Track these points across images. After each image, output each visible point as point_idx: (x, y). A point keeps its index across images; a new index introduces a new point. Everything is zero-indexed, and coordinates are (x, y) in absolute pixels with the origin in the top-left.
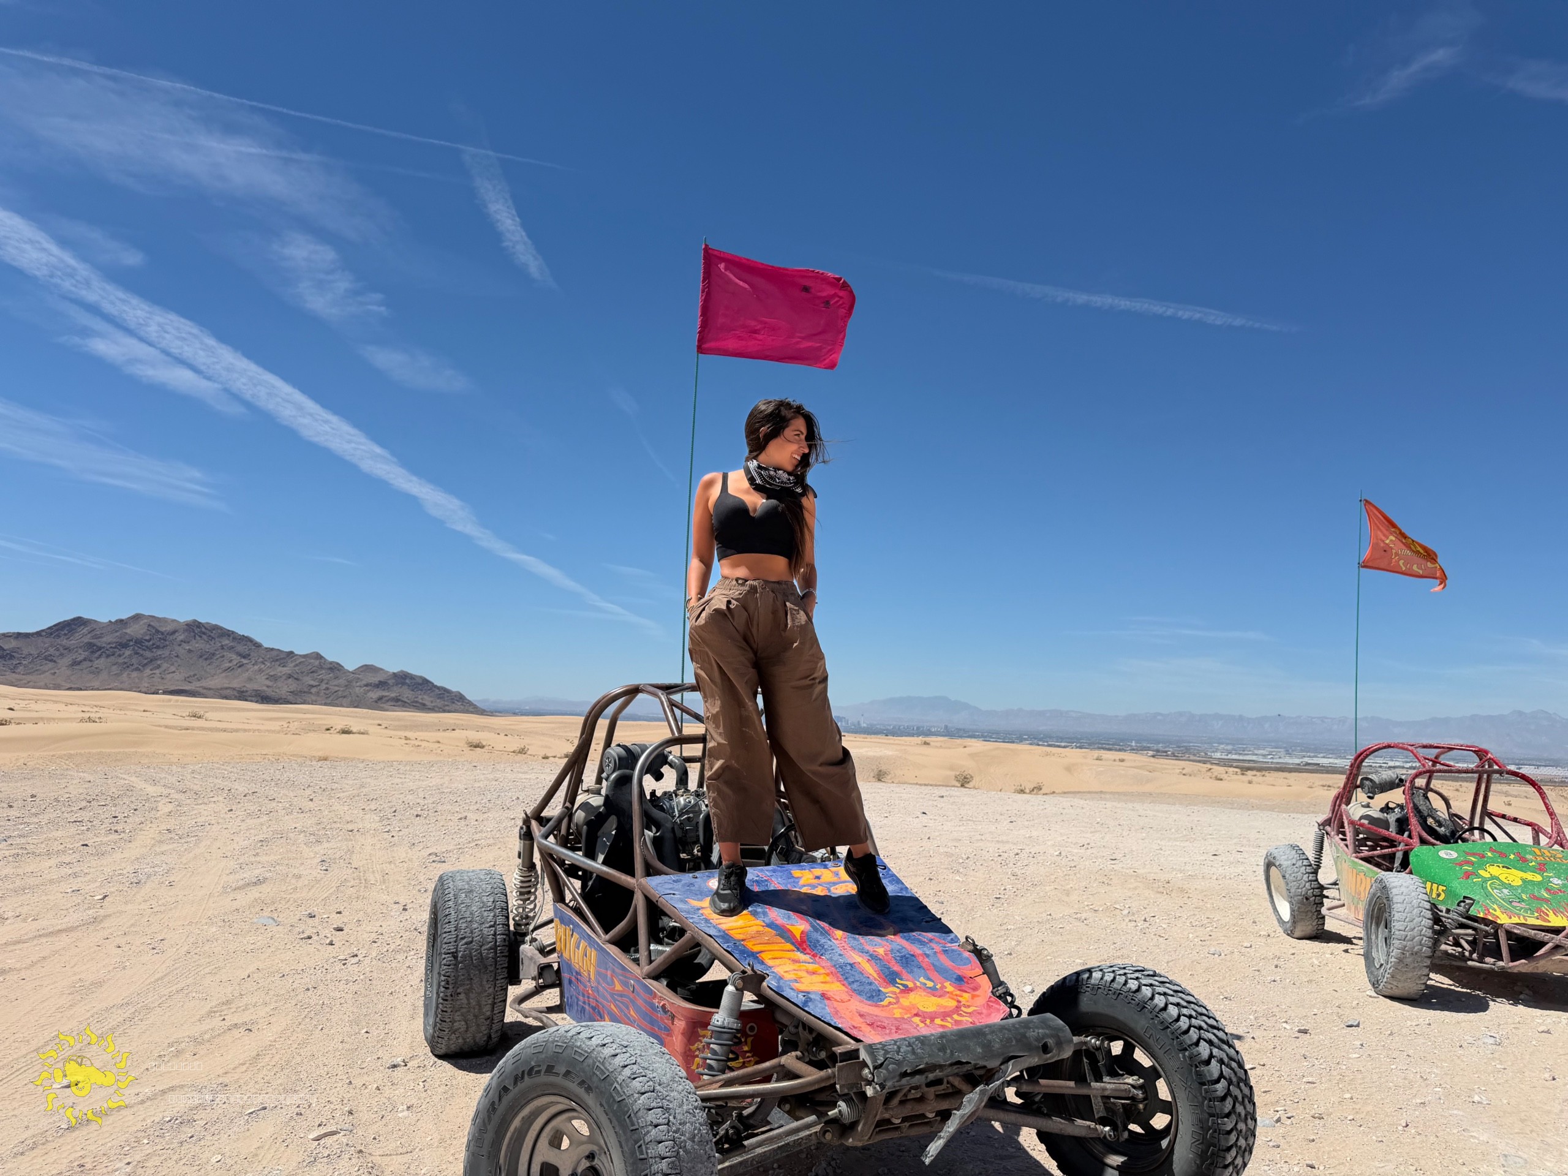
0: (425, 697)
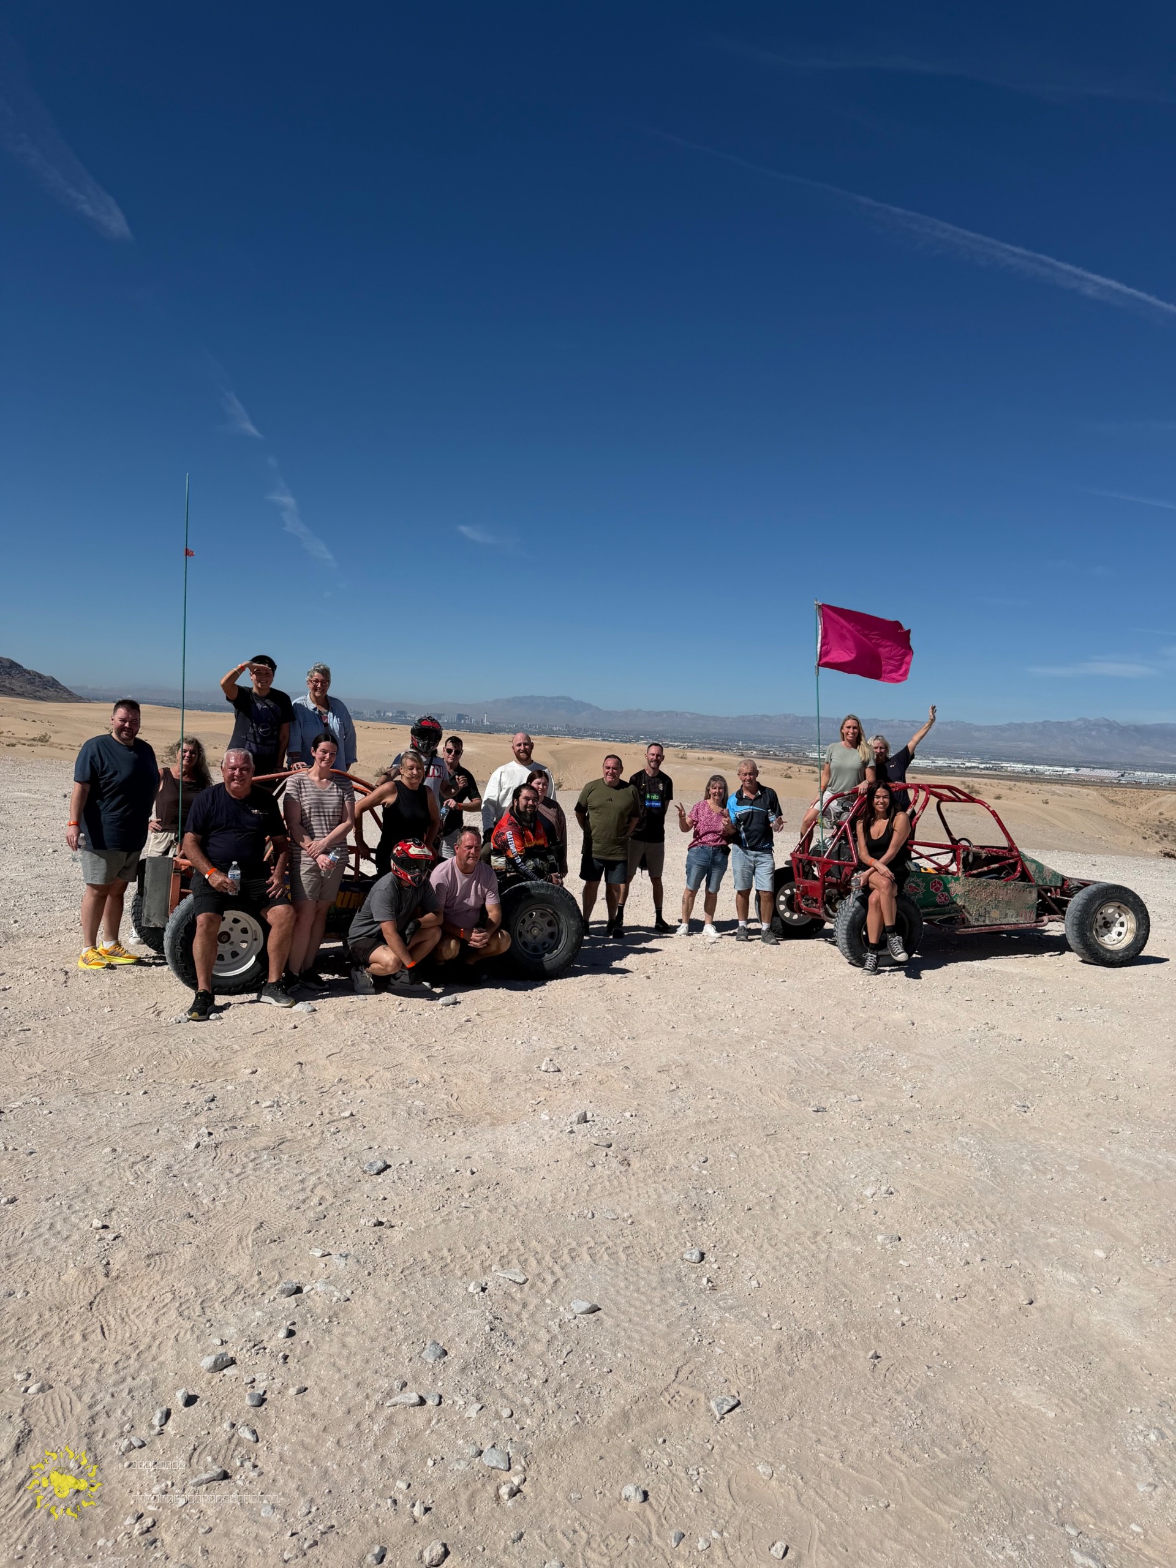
0: (13, 681)
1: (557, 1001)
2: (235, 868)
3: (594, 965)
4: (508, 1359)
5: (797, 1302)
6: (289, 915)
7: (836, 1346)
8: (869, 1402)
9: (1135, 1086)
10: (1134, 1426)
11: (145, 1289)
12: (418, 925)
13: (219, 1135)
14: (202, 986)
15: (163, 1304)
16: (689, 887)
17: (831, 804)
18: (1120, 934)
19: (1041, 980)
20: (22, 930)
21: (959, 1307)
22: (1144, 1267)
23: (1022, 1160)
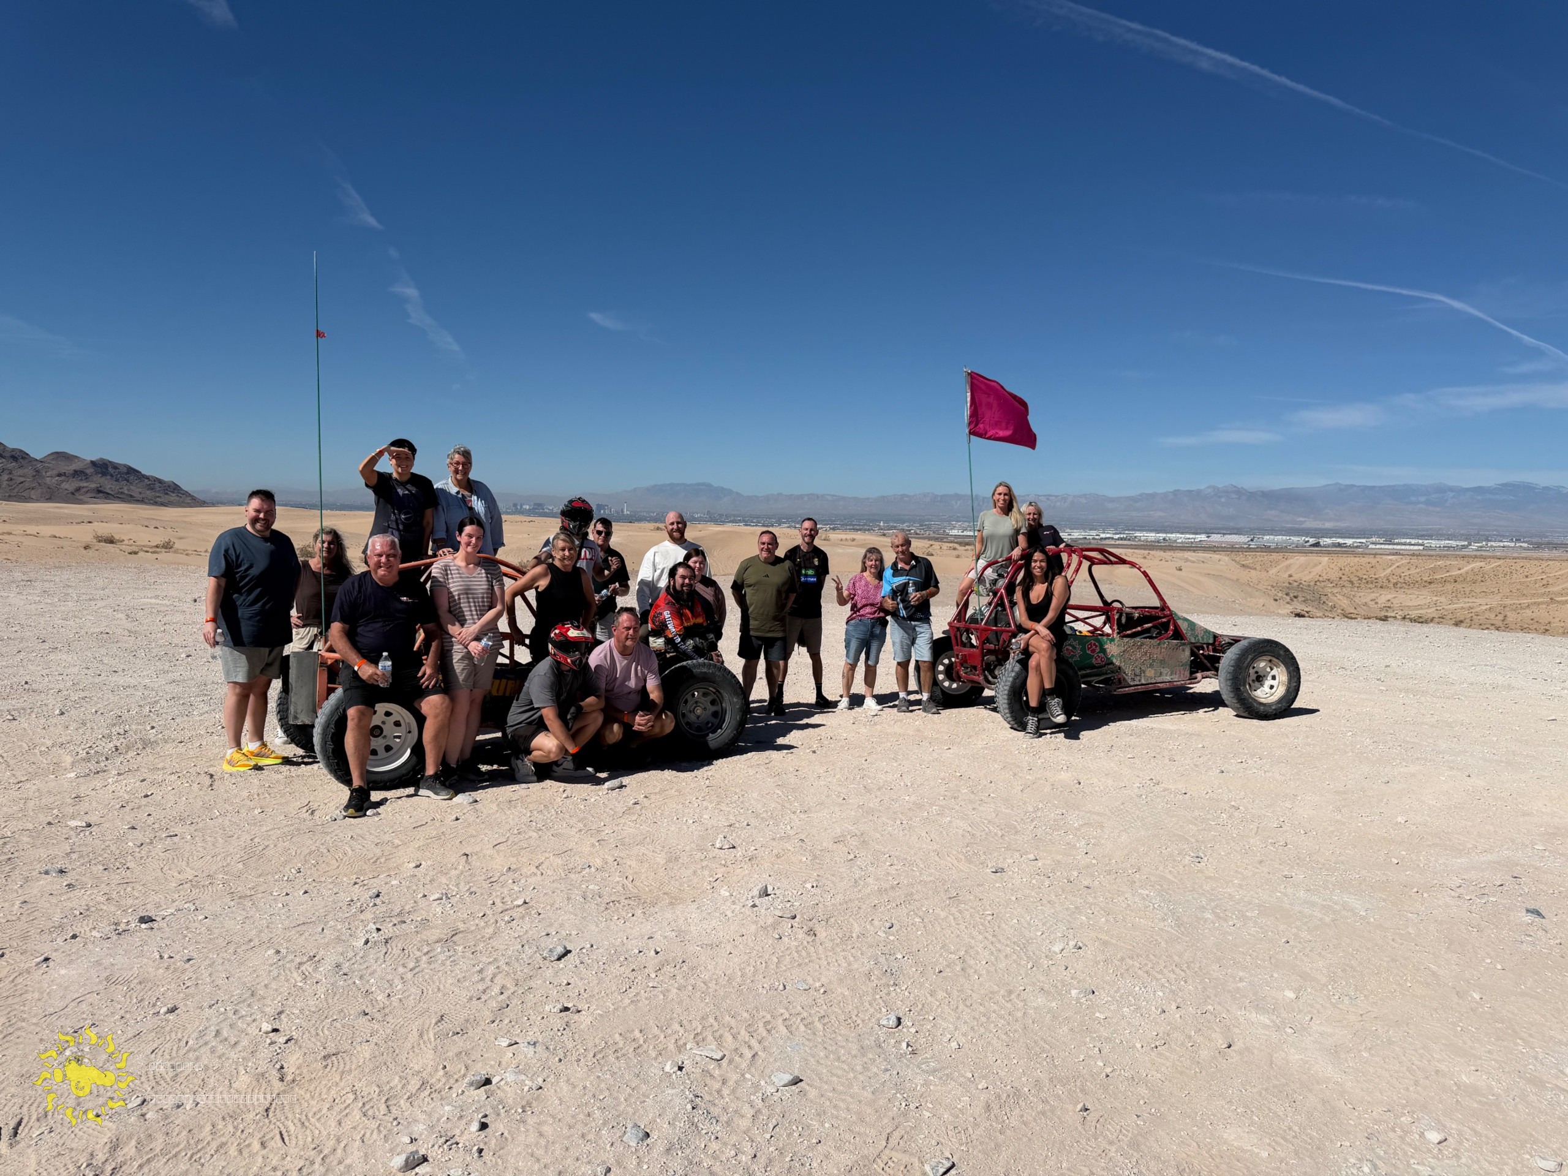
1: (724, 779)
2: (386, 659)
3: (758, 742)
4: (713, 1137)
5: (999, 1061)
6: (444, 705)
7: (1045, 1101)
8: (1084, 1154)
9: (1302, 832)
10: (1346, 1160)
11: (325, 1091)
12: (580, 709)
13: (388, 930)
14: (357, 782)
15: (345, 1105)
16: (849, 661)
17: (986, 572)
18: (1272, 687)
19: (1199, 735)
20: (160, 736)
21: (1160, 1055)
22: (1334, 1005)
23: (1203, 908)
